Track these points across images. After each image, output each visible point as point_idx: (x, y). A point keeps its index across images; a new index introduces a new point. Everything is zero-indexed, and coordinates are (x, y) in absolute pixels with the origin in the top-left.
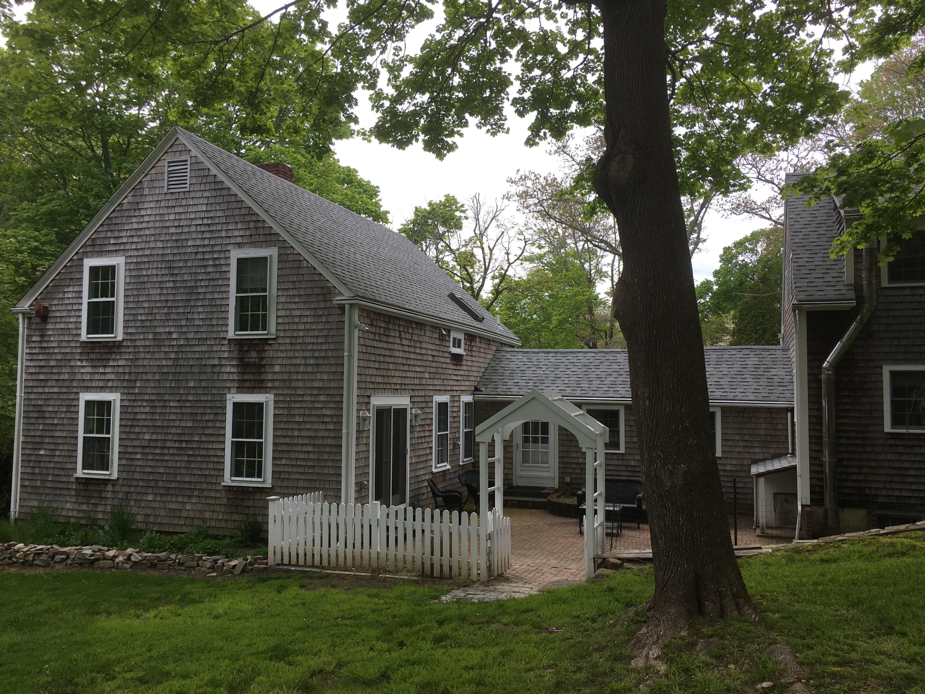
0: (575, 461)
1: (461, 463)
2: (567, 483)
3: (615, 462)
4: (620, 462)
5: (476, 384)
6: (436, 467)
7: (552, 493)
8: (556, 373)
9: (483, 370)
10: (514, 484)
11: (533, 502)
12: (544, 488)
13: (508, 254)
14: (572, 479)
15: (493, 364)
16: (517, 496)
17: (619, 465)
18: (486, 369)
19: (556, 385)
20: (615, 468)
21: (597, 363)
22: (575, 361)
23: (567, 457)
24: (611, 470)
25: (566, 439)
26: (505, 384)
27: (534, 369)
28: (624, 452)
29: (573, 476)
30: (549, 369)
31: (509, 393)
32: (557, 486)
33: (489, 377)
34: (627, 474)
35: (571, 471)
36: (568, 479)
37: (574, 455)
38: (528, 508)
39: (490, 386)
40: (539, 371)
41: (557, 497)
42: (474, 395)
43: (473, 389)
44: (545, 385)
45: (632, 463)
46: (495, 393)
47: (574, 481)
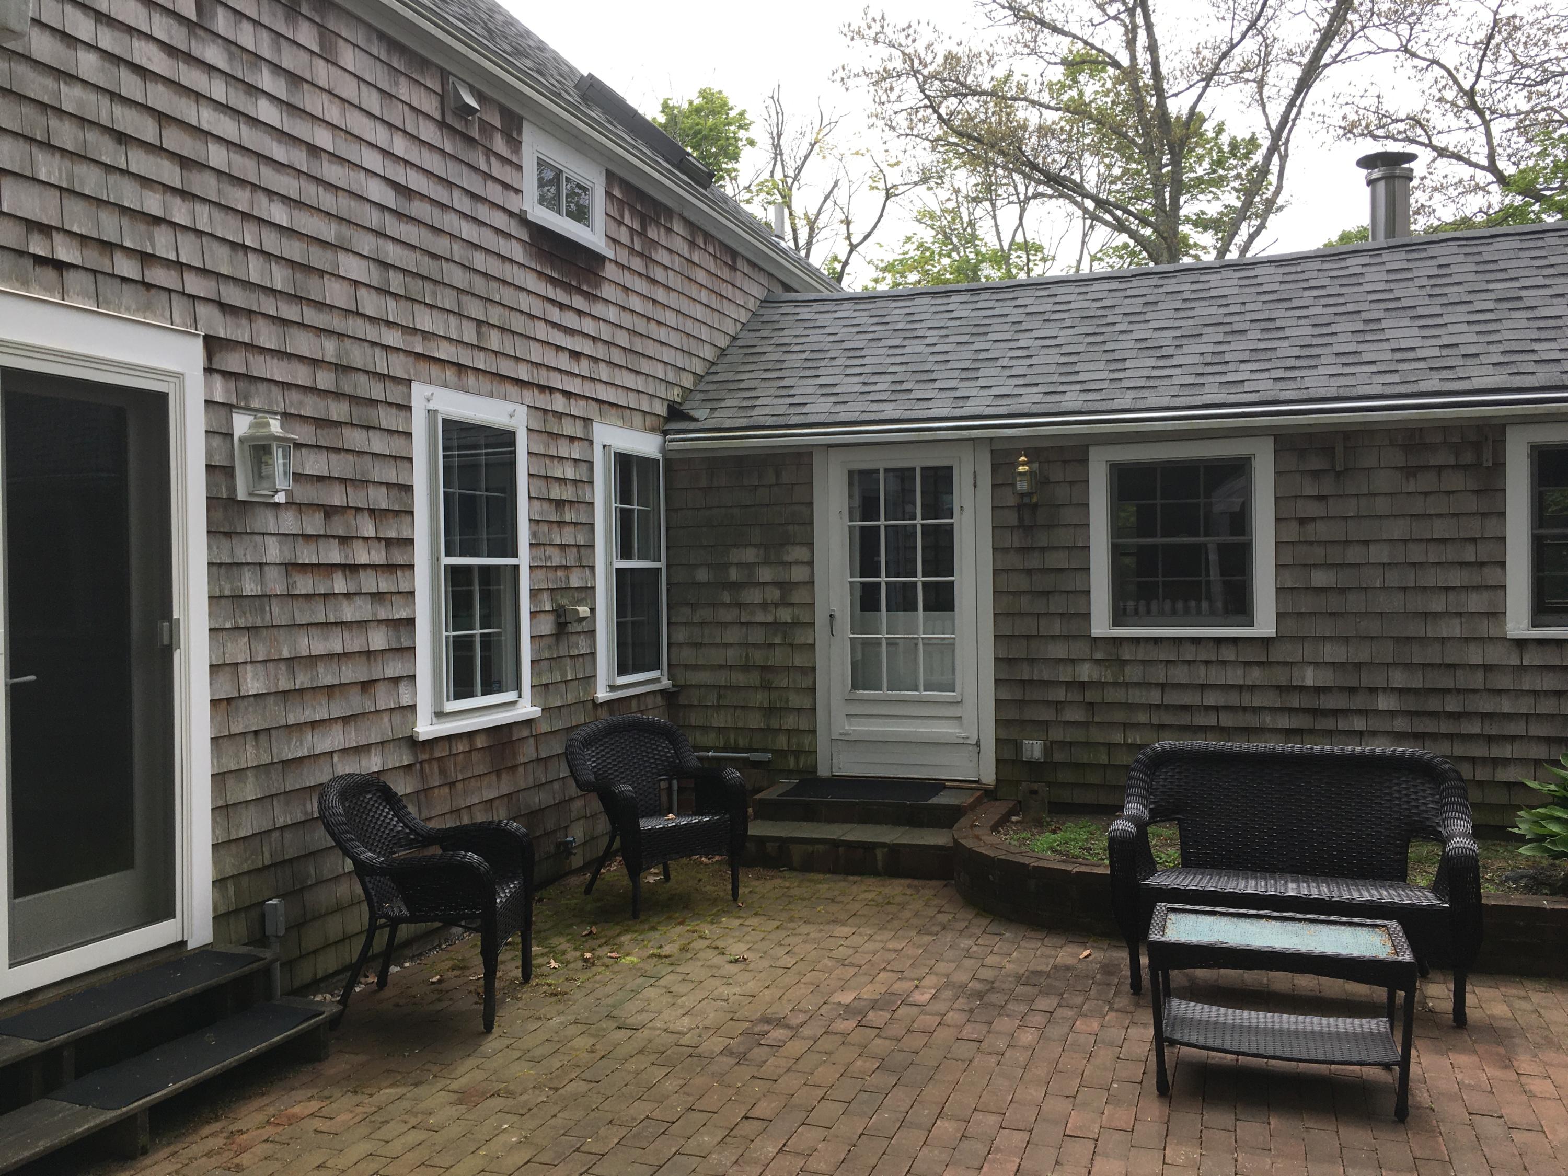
0: (1065, 674)
1: (602, 694)
2: (1033, 765)
3: (1235, 676)
4: (1256, 676)
5: (675, 395)
6: (440, 715)
7: (973, 807)
8: (977, 346)
9: (709, 353)
10: (823, 771)
11: (894, 850)
12: (938, 786)
13: (848, 223)
14: (1048, 749)
15: (747, 338)
16: (831, 820)
17: (1252, 688)
18: (723, 352)
19: (981, 382)
20: (1233, 699)
21: (1136, 305)
22: (1049, 307)
23: (1032, 661)
24: (1216, 708)
25: (1025, 586)
26: (786, 392)
27: (897, 342)
28: (1271, 631)
29: (1057, 734)
30: (951, 339)
31: (795, 420)
32: (989, 776)
33: (730, 376)
34: (1284, 722)
35: (1047, 715)
36: (1034, 749)
37: (1058, 651)
38: (874, 872)
39: (728, 403)
40: (914, 347)
41: (995, 828)
42: (665, 433)
43: (661, 409)
44: (938, 385)
45: (1310, 677)
46: (743, 422)
47: (1058, 757)
